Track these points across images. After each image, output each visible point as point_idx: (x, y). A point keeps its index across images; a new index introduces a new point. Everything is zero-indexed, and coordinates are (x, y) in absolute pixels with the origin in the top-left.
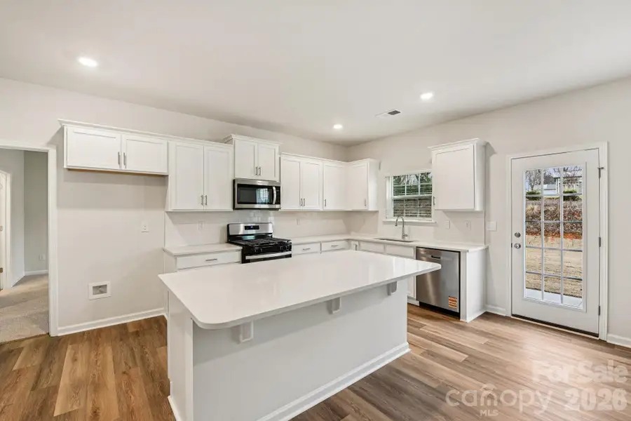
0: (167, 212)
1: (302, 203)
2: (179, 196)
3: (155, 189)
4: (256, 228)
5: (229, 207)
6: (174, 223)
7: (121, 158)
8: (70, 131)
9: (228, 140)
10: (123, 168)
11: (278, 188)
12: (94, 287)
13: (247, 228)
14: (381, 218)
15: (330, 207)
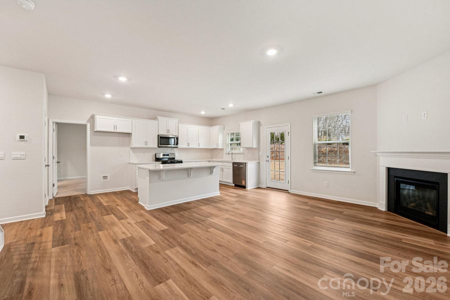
0: (131, 148)
1: (188, 144)
2: (136, 142)
3: (127, 139)
4: (168, 155)
5: (156, 146)
6: (134, 152)
7: (115, 127)
8: (97, 118)
9: (155, 118)
10: (116, 131)
11: (177, 138)
12: (103, 177)
13: (164, 155)
14: (225, 152)
15: (201, 147)
